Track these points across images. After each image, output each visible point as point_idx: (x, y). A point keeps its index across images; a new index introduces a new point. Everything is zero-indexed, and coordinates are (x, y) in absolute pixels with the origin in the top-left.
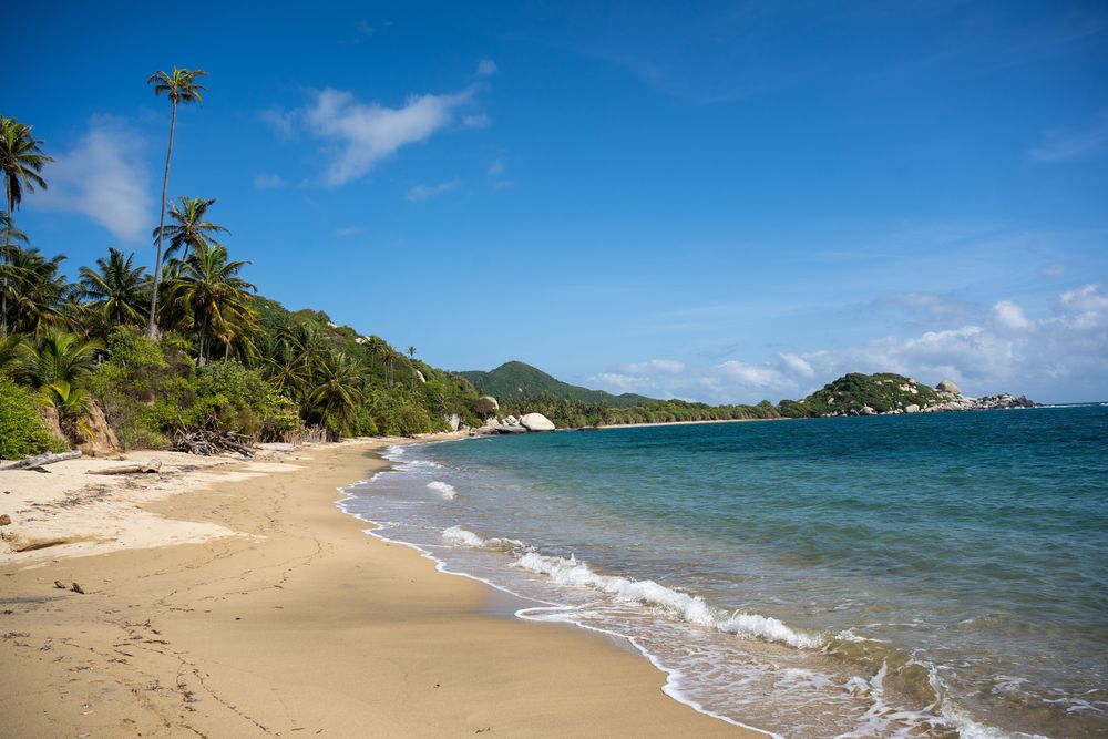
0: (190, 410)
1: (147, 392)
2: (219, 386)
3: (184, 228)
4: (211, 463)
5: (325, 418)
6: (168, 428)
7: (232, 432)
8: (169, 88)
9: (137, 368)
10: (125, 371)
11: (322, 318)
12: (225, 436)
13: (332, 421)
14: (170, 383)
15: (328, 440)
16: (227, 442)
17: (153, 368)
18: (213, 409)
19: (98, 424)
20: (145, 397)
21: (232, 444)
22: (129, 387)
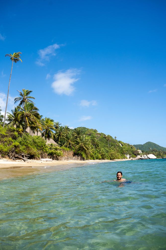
5: (80, 154)
11: (95, 131)
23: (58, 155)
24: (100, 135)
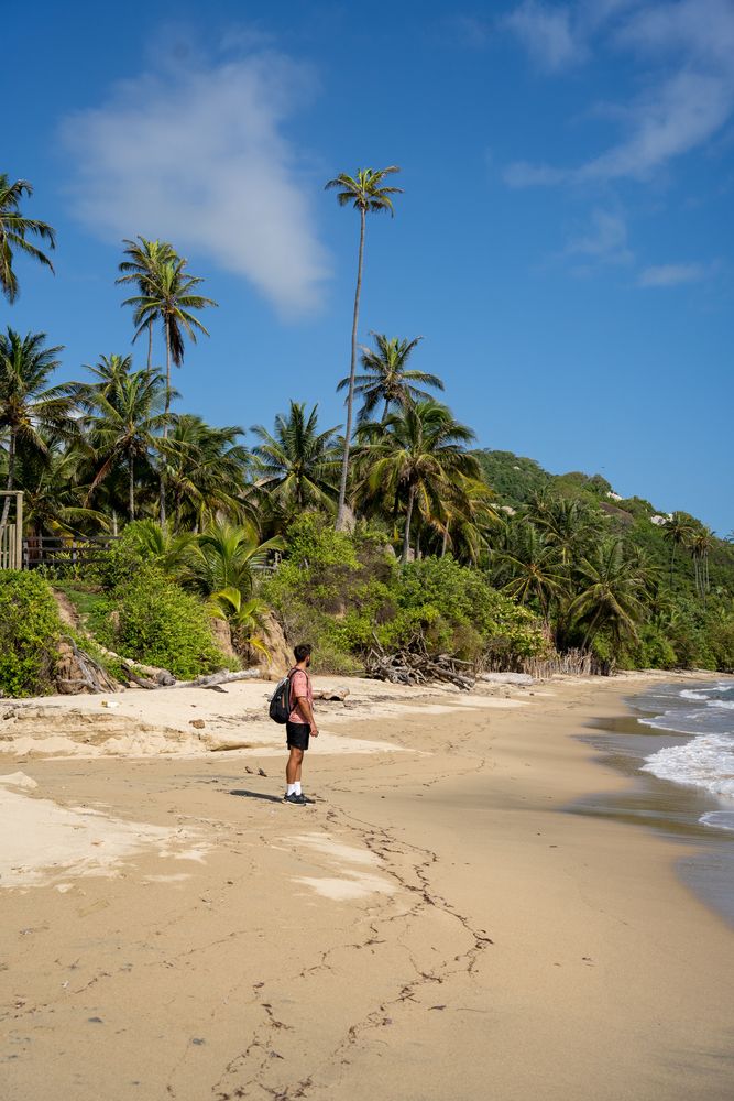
0: (390, 627)
1: (335, 600)
2: (428, 594)
3: (383, 378)
4: (410, 694)
5: (590, 640)
6: (359, 648)
7: (444, 656)
8: (353, 195)
9: (322, 569)
10: (307, 573)
11: (599, 486)
12: (435, 662)
13: (601, 644)
14: (364, 589)
15: (593, 672)
16: (438, 669)
17: (343, 570)
18: (418, 625)
19: (275, 641)
20: (332, 608)
21: (444, 671)
22: (313, 595)
23: (527, 653)
24: (631, 512)
